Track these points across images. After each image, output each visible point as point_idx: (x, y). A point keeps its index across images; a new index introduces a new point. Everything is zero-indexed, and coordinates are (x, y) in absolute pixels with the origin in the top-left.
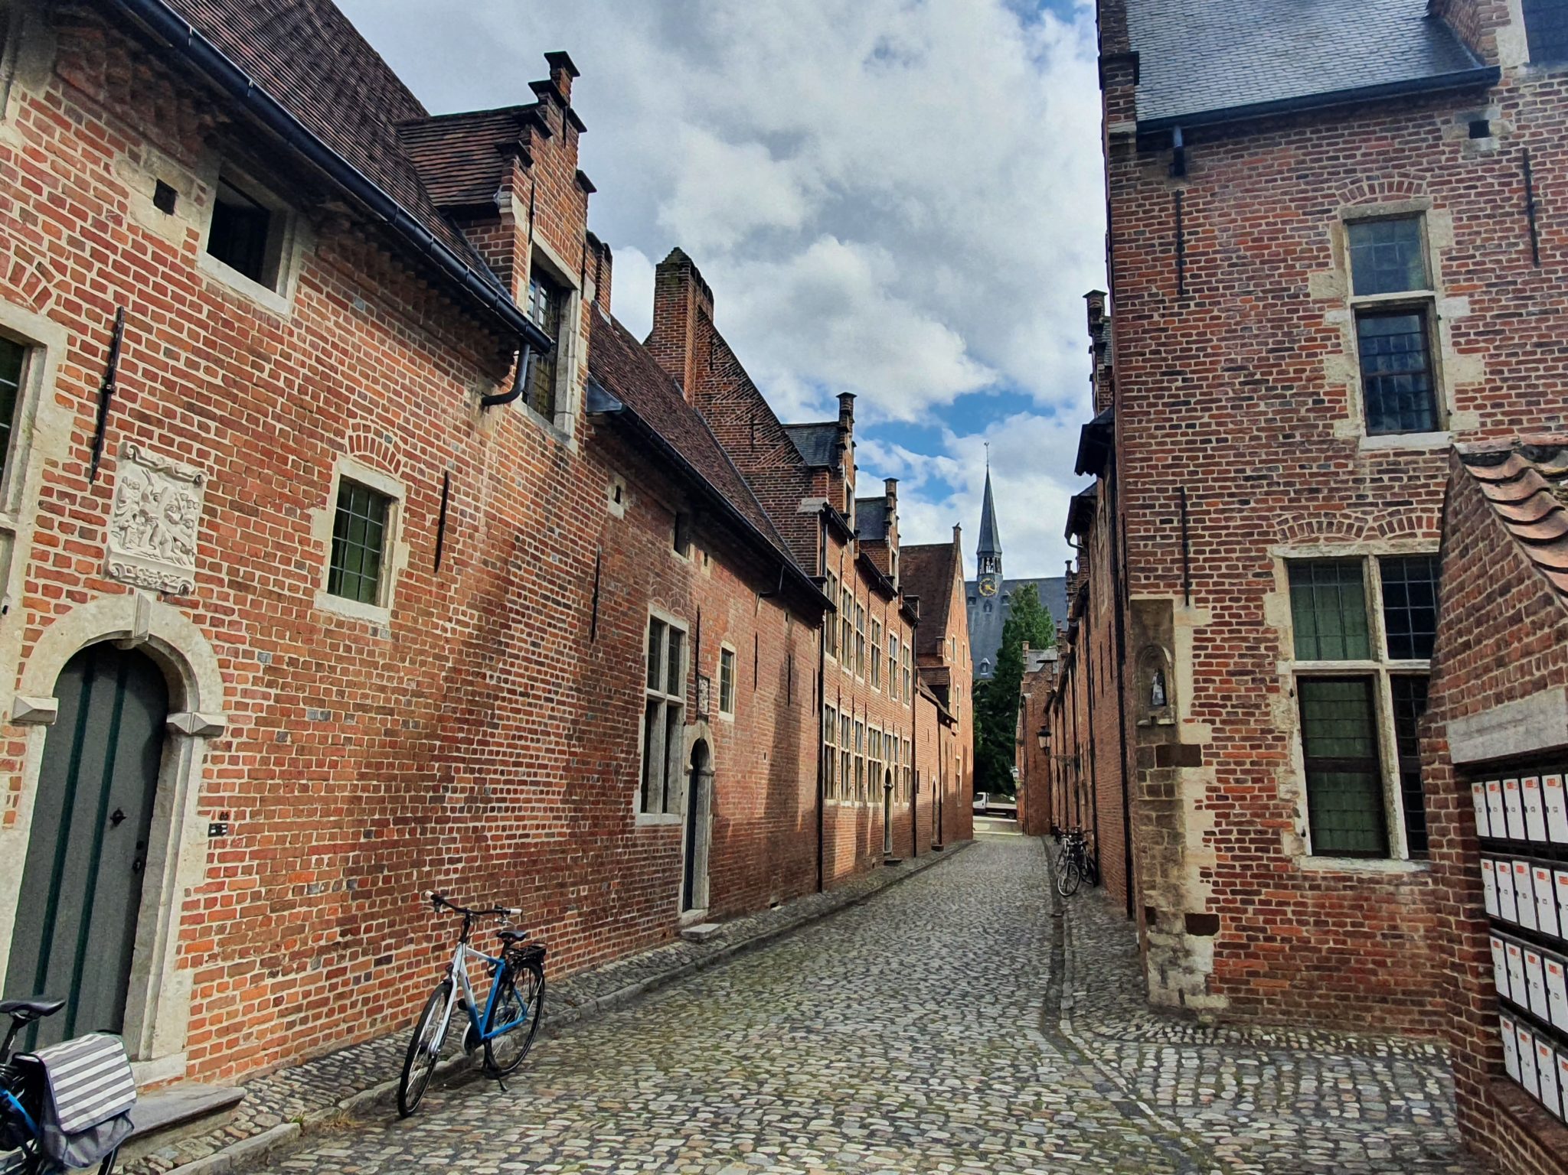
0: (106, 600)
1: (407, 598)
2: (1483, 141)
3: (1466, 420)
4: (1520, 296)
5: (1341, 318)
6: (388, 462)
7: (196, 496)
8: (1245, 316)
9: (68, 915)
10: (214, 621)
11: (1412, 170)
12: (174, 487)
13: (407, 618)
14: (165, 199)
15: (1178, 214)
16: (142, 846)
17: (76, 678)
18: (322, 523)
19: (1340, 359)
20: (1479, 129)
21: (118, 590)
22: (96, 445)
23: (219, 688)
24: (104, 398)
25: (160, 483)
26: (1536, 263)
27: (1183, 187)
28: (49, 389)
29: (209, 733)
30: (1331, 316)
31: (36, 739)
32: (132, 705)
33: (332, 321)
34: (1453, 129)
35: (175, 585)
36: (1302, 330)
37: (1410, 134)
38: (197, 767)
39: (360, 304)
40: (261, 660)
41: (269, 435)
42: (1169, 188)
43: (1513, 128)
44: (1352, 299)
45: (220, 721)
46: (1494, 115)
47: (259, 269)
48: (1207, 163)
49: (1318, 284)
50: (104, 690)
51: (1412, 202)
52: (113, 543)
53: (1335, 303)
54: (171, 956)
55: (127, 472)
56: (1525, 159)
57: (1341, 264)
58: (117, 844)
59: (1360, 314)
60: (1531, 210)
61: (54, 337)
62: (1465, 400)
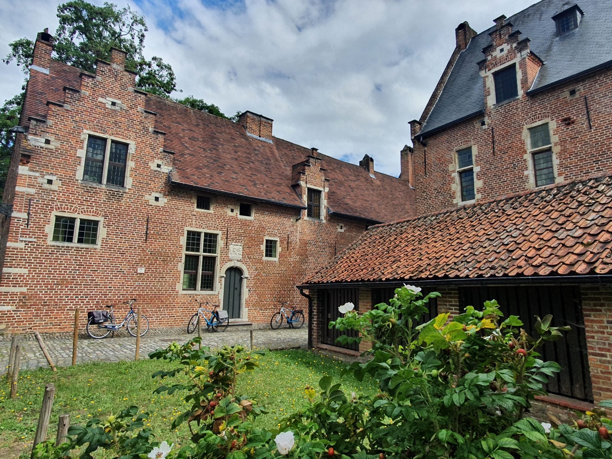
0: (230, 262)
1: (281, 256)
2: (484, 126)
3: (478, 196)
4: (491, 164)
5: (456, 175)
6: (275, 235)
7: (241, 248)
8: (437, 177)
9: (231, 300)
10: (246, 263)
11: (469, 137)
12: (237, 247)
13: (282, 259)
14: (232, 211)
15: (425, 155)
16: (240, 292)
17: (229, 272)
18: (263, 247)
19: (455, 185)
20: (483, 124)
21: (231, 261)
22: (227, 244)
23: (248, 272)
24: (227, 238)
25: (235, 247)
26: (494, 155)
27: (426, 149)
28: (220, 239)
29: (247, 278)
30: (453, 175)
31: (223, 279)
32: (237, 275)
33: (261, 218)
34: (477, 125)
35: (239, 259)
36: (448, 179)
37: (470, 127)
38: (245, 282)
39: (267, 213)
40: (254, 268)
41: (252, 236)
42: (423, 149)
43: (490, 122)
44: (458, 169)
45: (248, 276)
46: (487, 120)
47: (249, 215)
48: (430, 142)
49: (451, 168)
50: (233, 273)
51: (469, 144)
52: (230, 256)
53: (454, 171)
54: (244, 306)
55: (231, 246)
56: (493, 129)
57: (455, 162)
58: (236, 292)
59: (460, 173)
60: (493, 142)
61: (219, 232)
62: (478, 191)
